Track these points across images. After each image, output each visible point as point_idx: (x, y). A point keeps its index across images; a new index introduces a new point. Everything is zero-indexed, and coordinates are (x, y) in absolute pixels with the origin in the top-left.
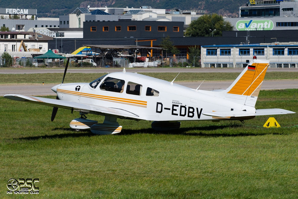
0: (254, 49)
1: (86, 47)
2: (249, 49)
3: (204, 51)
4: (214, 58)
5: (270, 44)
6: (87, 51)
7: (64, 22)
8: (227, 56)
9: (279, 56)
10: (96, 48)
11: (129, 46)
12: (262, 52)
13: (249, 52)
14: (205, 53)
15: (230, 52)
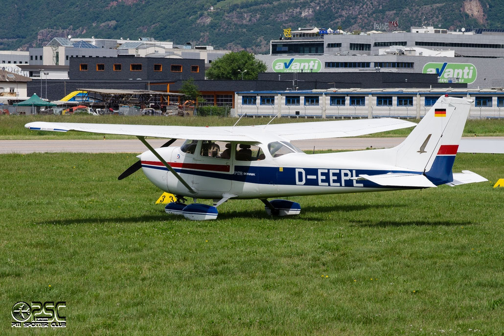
0: (305, 97)
1: (82, 92)
2: (299, 97)
3: (238, 99)
4: (252, 109)
5: (326, 90)
6: (83, 97)
8: (270, 106)
9: (338, 107)
10: (96, 92)
11: (139, 91)
12: (316, 102)
13: (298, 102)
14: (241, 101)
15: (273, 101)
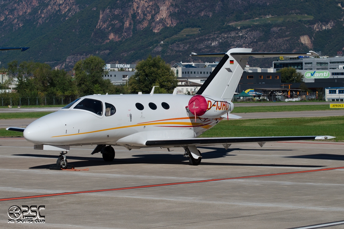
4: (334, 96)
7: (186, 72)
14: (328, 92)
